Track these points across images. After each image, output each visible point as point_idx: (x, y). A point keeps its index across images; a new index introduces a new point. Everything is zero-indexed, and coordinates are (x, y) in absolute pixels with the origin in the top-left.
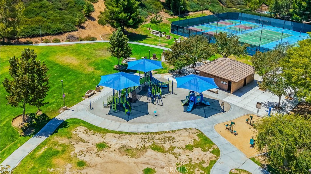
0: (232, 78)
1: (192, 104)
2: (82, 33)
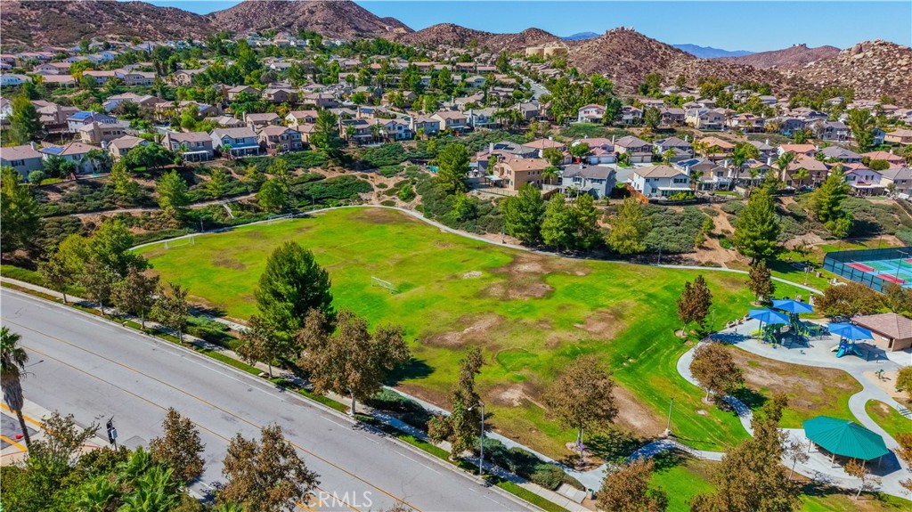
0: (896, 334)
1: (842, 352)
2: (702, 256)
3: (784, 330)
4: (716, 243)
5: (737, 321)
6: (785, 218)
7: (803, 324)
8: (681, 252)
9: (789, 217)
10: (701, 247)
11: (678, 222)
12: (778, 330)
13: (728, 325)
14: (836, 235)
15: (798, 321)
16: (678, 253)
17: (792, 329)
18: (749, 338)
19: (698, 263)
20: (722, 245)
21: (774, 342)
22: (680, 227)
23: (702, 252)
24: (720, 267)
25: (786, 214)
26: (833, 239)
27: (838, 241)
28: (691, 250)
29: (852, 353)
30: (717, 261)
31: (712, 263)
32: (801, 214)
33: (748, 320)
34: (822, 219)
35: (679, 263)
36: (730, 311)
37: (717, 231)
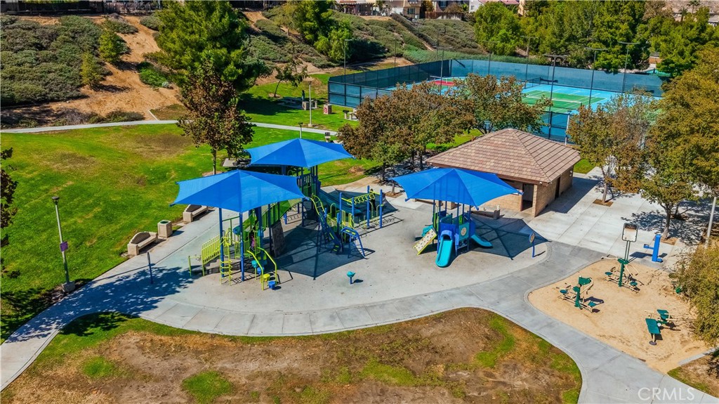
0: (534, 174)
1: (447, 246)
2: (99, 103)
3: (291, 222)
4: (133, 77)
5: (163, 229)
6: (257, 38)
7: (334, 196)
8: (45, 100)
9: (262, 37)
10: (97, 87)
11: (44, 42)
12: (275, 226)
13: (132, 248)
14: (332, 60)
15: (318, 192)
16: (39, 103)
17: (311, 215)
18: (195, 273)
19: (90, 118)
20: (145, 81)
21: (268, 268)
22: (49, 53)
23: (100, 96)
24: (143, 118)
25: (257, 34)
26: (329, 66)
27: (337, 68)
28: (75, 93)
29: (471, 245)
30: (135, 110)
31: (123, 114)
32: (277, 33)
33: (195, 218)
34: (309, 37)
35: (41, 123)
36: (148, 205)
37: (136, 57)
